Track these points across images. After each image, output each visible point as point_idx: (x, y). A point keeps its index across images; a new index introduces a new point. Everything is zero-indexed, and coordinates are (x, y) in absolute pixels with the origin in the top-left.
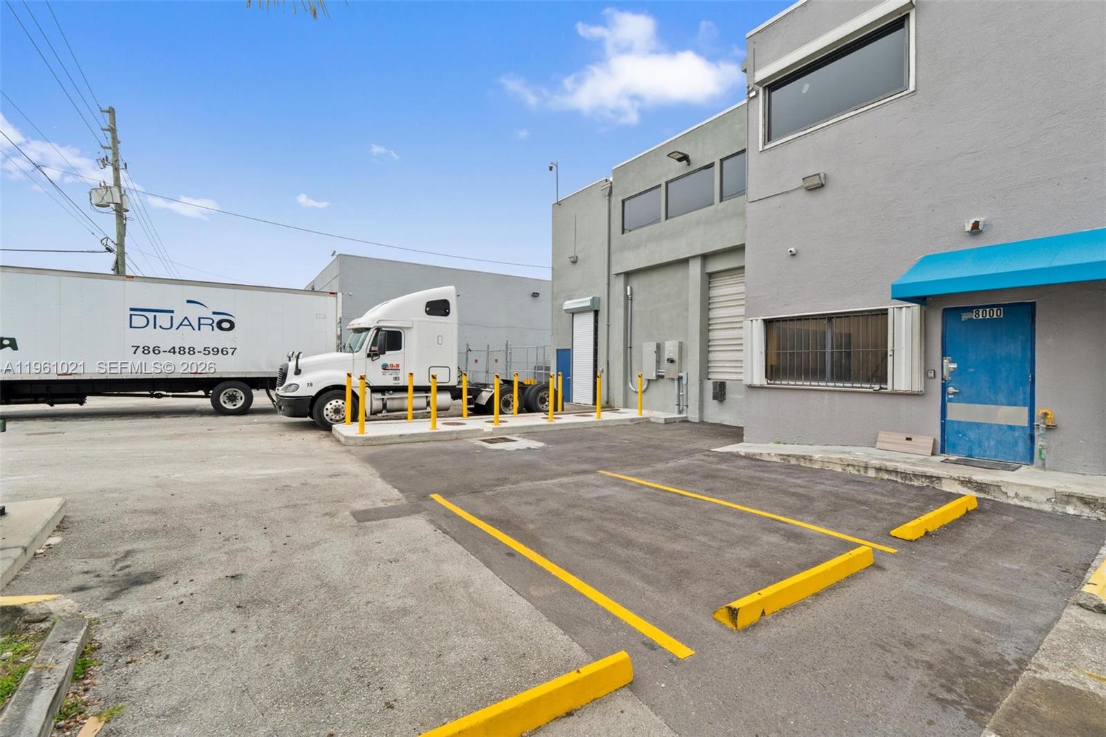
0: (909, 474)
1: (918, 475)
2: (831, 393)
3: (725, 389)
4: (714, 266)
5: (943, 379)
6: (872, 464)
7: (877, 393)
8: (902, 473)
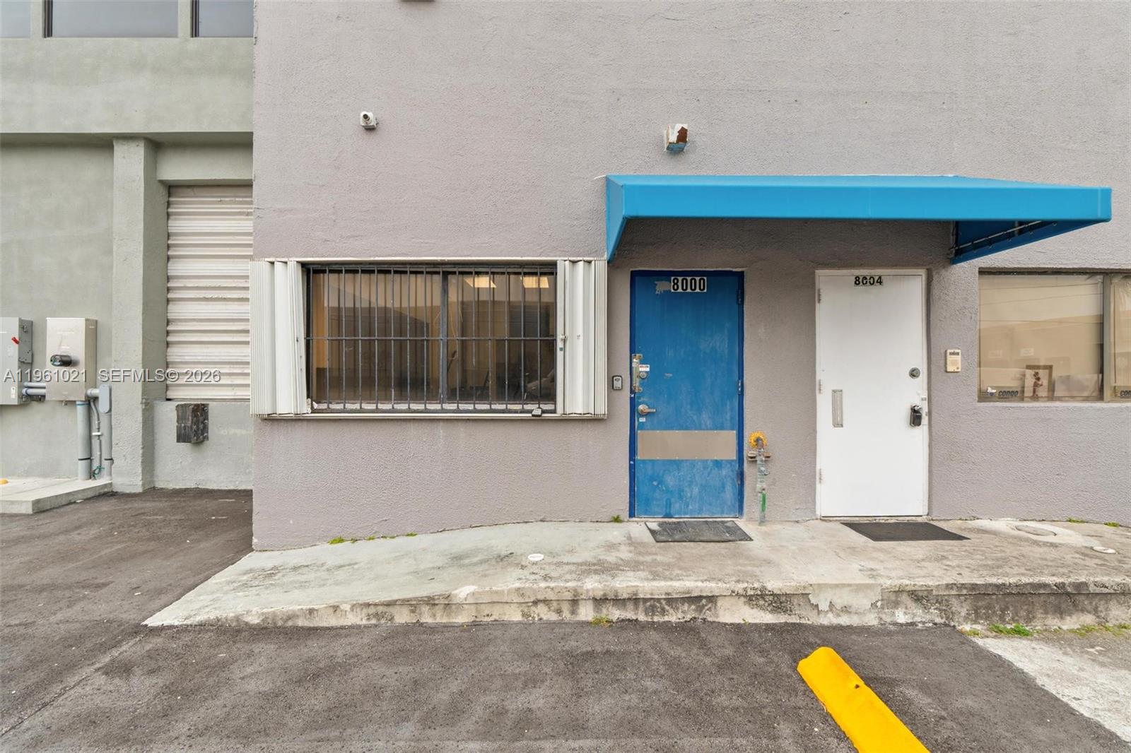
0: (659, 600)
1: (677, 599)
2: (450, 425)
3: (207, 418)
4: (177, 169)
5: (632, 391)
6: (588, 591)
7: (537, 419)
8: (645, 600)
